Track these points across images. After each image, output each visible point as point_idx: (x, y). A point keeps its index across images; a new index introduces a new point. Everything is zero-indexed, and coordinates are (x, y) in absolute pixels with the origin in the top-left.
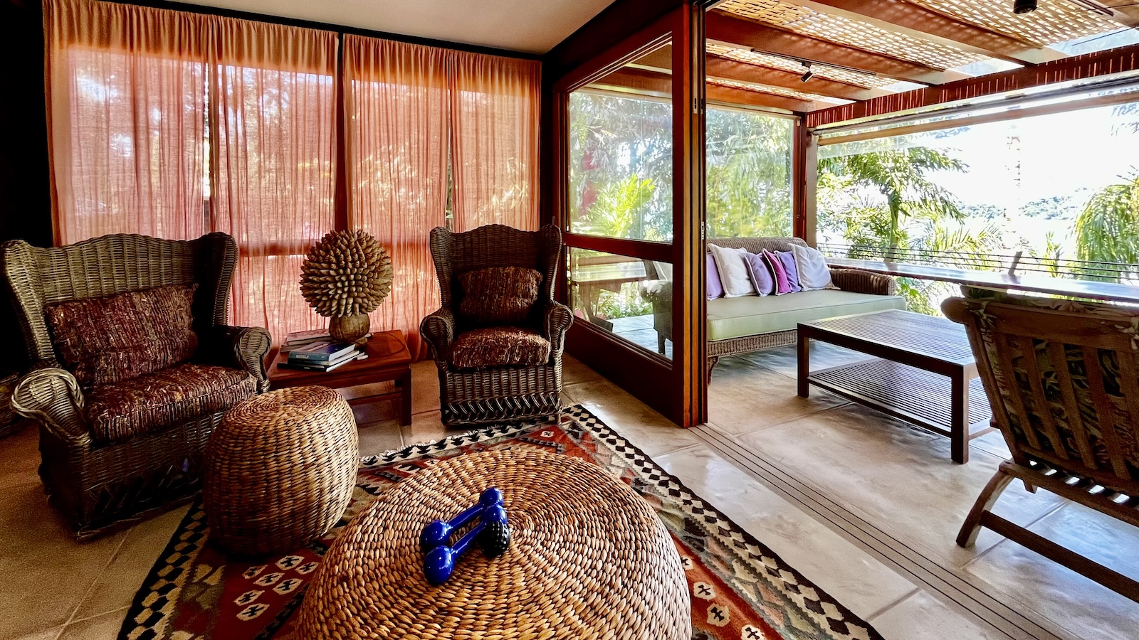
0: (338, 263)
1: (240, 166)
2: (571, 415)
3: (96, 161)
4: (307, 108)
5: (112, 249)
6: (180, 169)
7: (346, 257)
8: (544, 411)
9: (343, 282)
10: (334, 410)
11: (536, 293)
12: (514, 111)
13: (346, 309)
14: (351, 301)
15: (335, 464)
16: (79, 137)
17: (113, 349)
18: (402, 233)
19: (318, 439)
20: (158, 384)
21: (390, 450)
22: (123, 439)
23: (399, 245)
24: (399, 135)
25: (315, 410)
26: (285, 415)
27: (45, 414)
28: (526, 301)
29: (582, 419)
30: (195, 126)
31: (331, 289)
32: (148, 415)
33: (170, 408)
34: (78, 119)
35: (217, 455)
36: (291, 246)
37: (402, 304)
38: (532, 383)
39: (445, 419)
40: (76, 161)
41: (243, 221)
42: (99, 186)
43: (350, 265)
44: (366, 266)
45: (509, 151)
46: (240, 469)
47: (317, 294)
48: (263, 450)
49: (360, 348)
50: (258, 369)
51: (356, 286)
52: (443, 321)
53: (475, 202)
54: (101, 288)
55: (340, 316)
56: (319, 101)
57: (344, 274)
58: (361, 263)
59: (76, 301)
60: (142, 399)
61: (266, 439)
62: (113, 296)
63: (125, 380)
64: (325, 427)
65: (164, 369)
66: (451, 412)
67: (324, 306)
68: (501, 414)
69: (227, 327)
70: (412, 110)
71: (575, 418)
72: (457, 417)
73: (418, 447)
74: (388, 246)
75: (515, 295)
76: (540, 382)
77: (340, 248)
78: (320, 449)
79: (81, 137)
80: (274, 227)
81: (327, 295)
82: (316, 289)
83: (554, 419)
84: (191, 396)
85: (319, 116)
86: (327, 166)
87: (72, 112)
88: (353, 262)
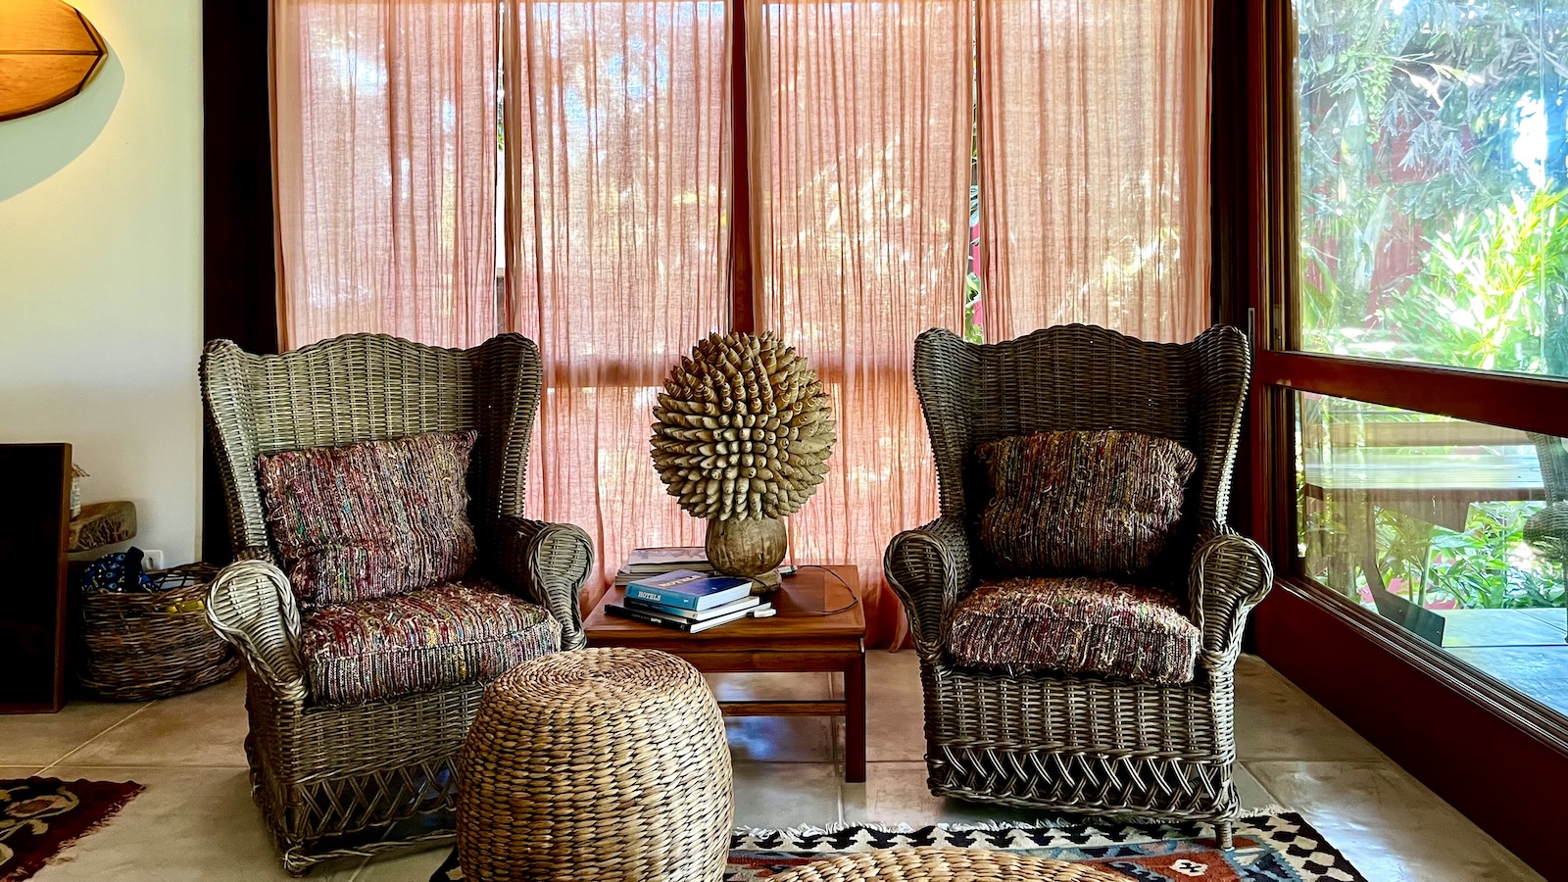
0: (719, 404)
1: (556, 203)
2: (1265, 836)
3: (336, 204)
4: (675, 74)
5: (350, 361)
6: (459, 212)
7: (734, 389)
8: (1182, 807)
9: (728, 444)
10: (680, 701)
11: (1175, 502)
12: (1139, 37)
13: (735, 502)
14: (744, 486)
15: (678, 815)
16: (313, 160)
17: (346, 540)
18: (867, 343)
19: (645, 751)
20: (404, 611)
21: (811, 826)
22: (348, 701)
23: (859, 372)
24: (859, 118)
25: (644, 693)
26: (592, 695)
27: (248, 639)
28: (1149, 519)
29: (1294, 851)
30: (483, 128)
31: (707, 457)
32: (386, 665)
33: (419, 658)
34: (312, 127)
35: (479, 750)
36: (646, 367)
37: (866, 510)
38: (1146, 726)
39: (935, 783)
40: (309, 203)
41: (562, 313)
42: (341, 249)
43: (742, 407)
44: (774, 411)
45: (1126, 140)
46: (510, 783)
47: (679, 468)
48: (549, 753)
49: (765, 595)
50: (567, 609)
51: (753, 452)
52: (935, 549)
53: (1037, 272)
54: (333, 432)
55: (724, 517)
56: (697, 56)
57: (731, 426)
58: (764, 404)
59: (298, 450)
60: (378, 633)
61: (555, 733)
62: (349, 446)
63: (361, 600)
64: (661, 732)
65: (418, 589)
66: (948, 765)
67: (693, 493)
68: (1068, 793)
69: (522, 522)
70: (890, 60)
71: (1275, 844)
72: (963, 780)
73: (870, 831)
74: (834, 372)
75: (1117, 501)
76: (1170, 726)
77: (724, 369)
78: (650, 776)
79: (316, 161)
80: (616, 326)
81: (698, 468)
82: (678, 455)
83: (1213, 834)
84: (451, 640)
85: (697, 91)
86: (711, 193)
87: (304, 116)
88: (749, 402)
